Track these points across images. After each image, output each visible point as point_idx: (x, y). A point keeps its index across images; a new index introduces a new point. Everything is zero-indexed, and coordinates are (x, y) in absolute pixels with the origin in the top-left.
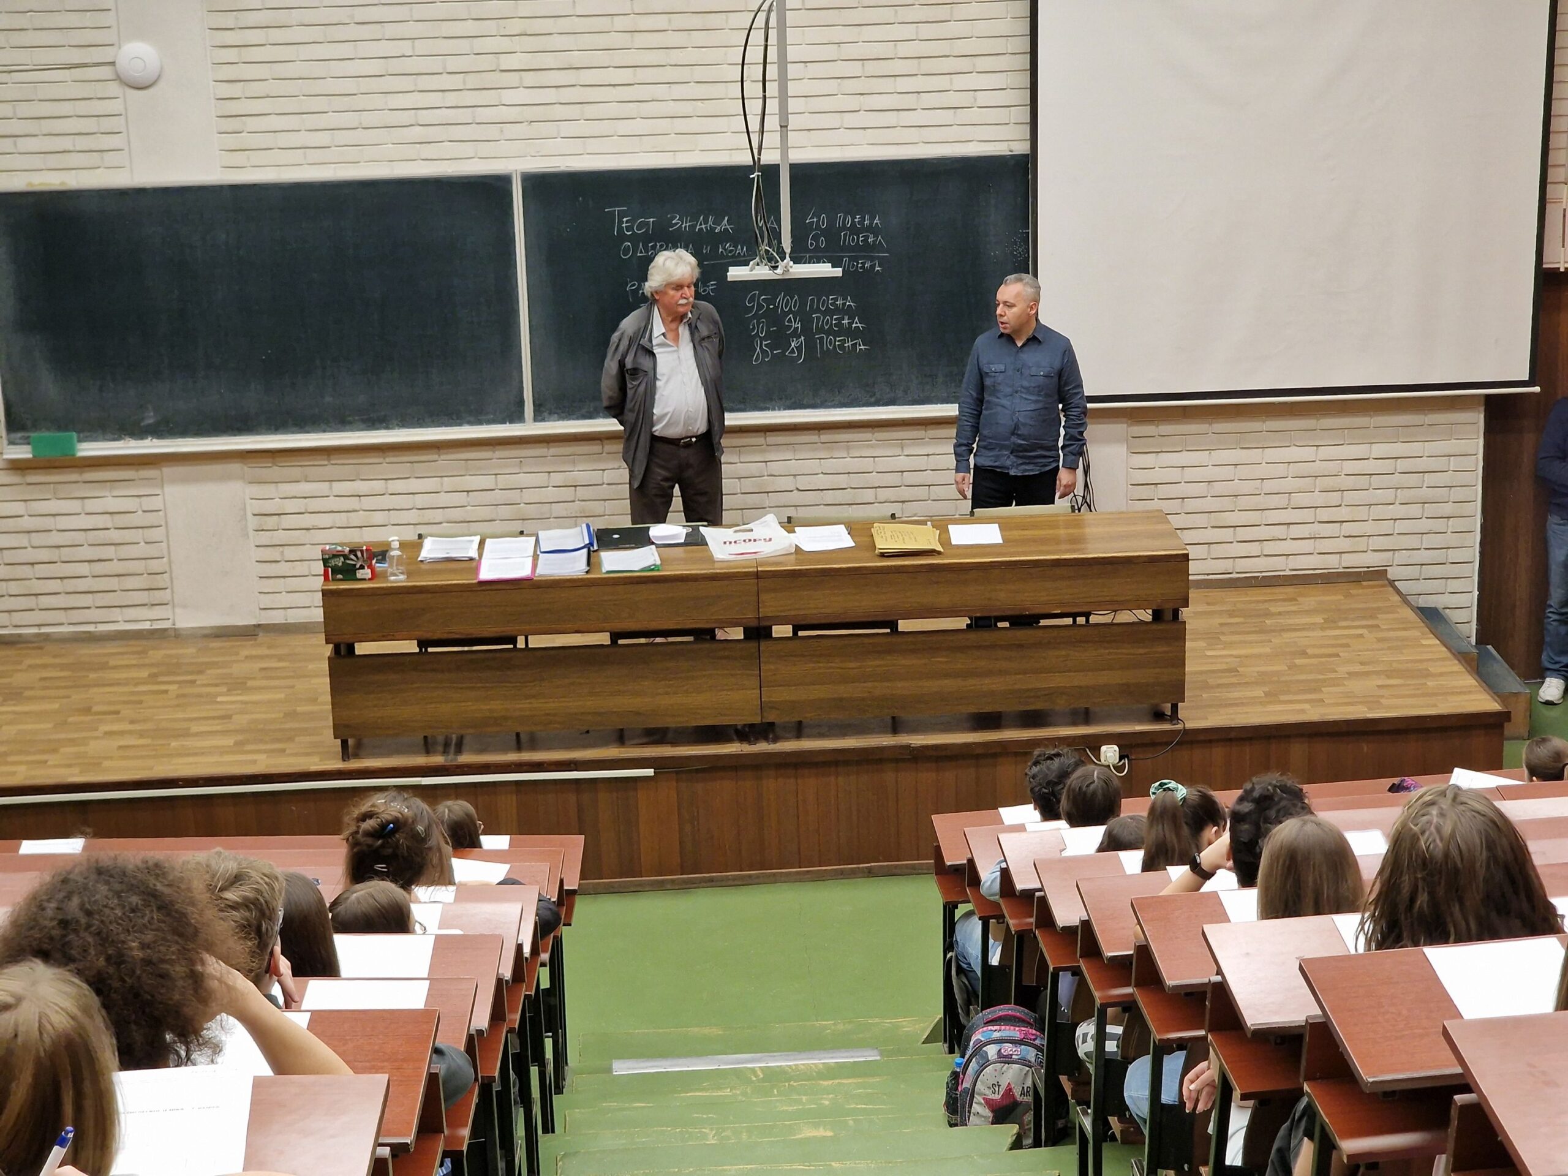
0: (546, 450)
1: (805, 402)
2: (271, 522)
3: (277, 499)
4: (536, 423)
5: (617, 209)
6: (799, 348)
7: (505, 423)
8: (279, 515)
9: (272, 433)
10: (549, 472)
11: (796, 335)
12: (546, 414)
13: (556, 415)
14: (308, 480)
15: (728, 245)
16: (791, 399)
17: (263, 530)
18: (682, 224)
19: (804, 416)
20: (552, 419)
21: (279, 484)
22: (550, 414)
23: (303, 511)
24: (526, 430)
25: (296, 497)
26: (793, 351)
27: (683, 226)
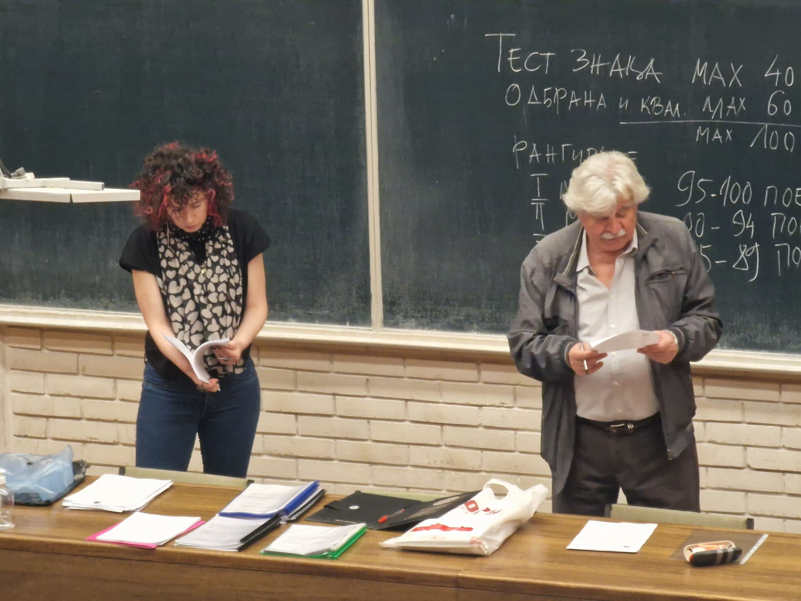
0: (402, 367)
1: (758, 341)
2: (37, 426)
3: (47, 396)
4: (387, 329)
5: (501, 35)
6: (752, 260)
7: (345, 324)
8: (47, 417)
9: (39, 304)
10: (407, 400)
11: (746, 240)
12: (400, 317)
13: (413, 320)
14: (85, 373)
15: (654, 99)
16: (738, 333)
17: (26, 436)
18: (591, 64)
19: (756, 361)
20: (408, 324)
21: (48, 375)
22: (405, 317)
23: (78, 415)
24: (373, 336)
25: (69, 396)
26: (742, 264)
27: (592, 67)
